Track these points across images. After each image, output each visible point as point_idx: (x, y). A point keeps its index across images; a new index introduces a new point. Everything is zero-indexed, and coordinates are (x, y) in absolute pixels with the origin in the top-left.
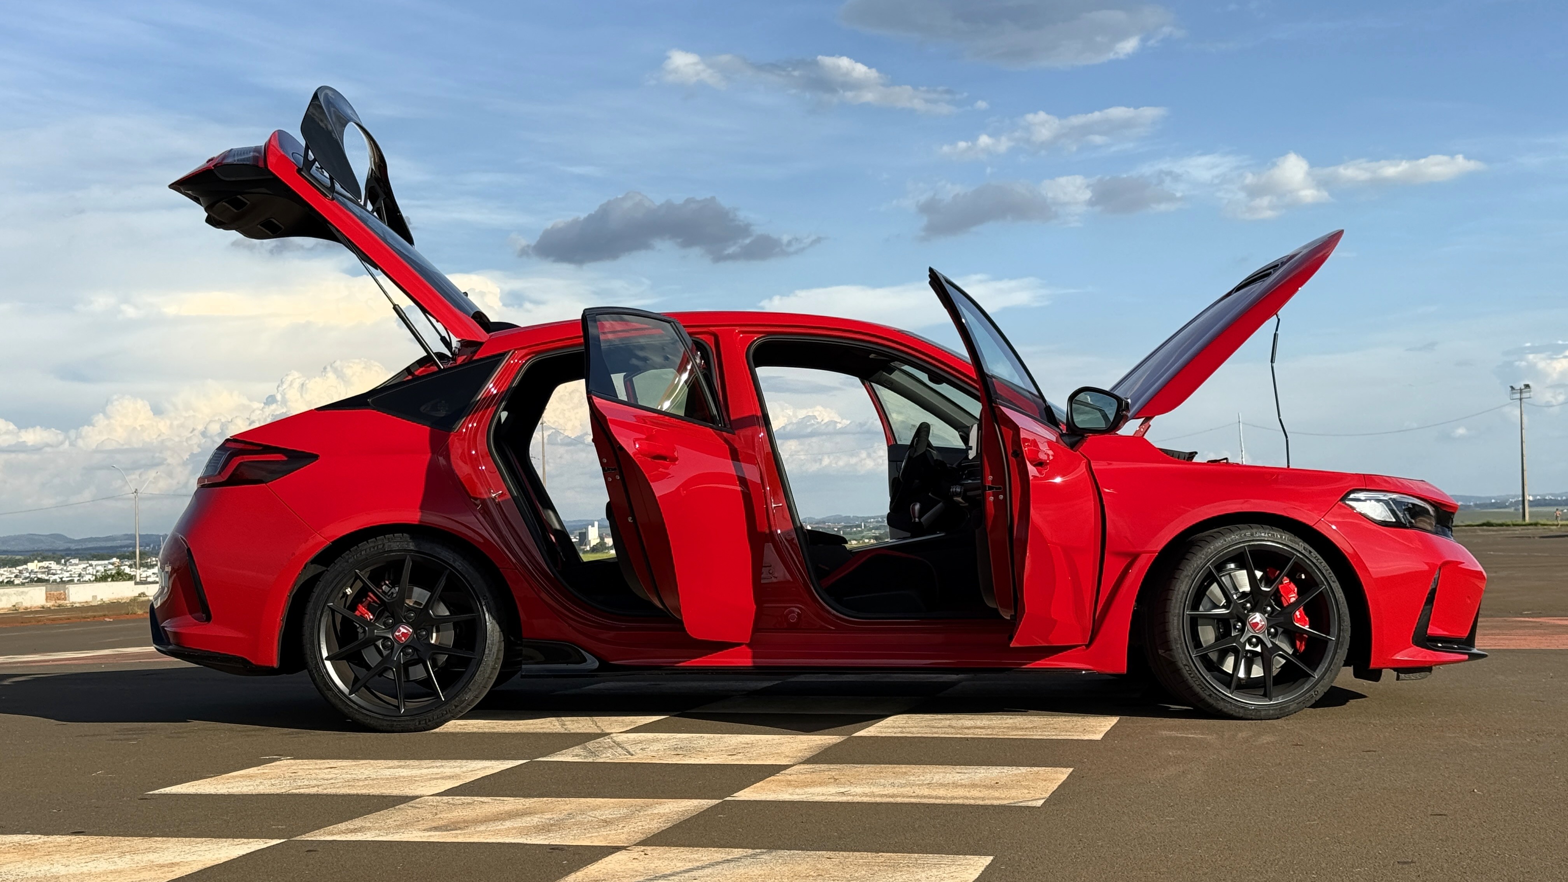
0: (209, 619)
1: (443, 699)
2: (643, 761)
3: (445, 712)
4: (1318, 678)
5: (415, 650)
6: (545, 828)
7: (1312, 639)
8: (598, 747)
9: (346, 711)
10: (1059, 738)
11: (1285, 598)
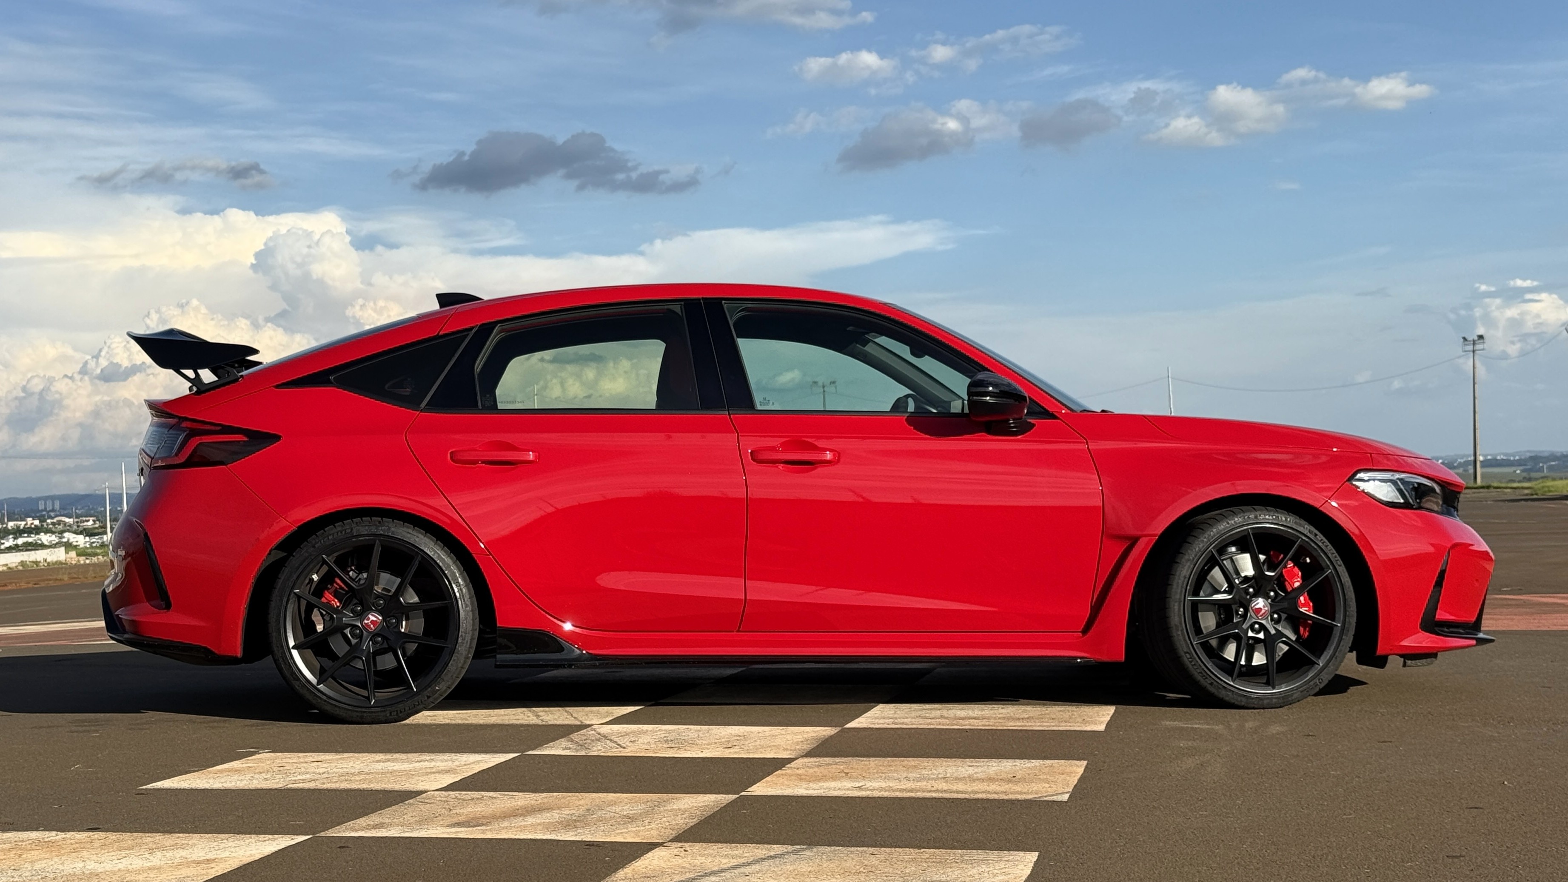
0: (168, 606)
1: (415, 690)
2: (638, 755)
3: (417, 703)
4: (1323, 665)
5: (384, 638)
6: (569, 824)
7: (1316, 624)
8: (585, 740)
9: (314, 702)
10: (1060, 728)
11: (1289, 583)
